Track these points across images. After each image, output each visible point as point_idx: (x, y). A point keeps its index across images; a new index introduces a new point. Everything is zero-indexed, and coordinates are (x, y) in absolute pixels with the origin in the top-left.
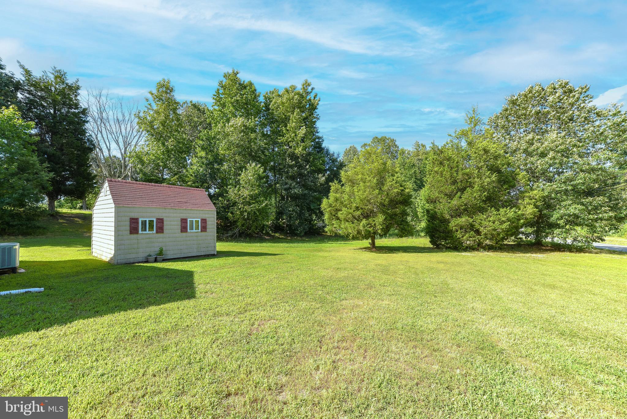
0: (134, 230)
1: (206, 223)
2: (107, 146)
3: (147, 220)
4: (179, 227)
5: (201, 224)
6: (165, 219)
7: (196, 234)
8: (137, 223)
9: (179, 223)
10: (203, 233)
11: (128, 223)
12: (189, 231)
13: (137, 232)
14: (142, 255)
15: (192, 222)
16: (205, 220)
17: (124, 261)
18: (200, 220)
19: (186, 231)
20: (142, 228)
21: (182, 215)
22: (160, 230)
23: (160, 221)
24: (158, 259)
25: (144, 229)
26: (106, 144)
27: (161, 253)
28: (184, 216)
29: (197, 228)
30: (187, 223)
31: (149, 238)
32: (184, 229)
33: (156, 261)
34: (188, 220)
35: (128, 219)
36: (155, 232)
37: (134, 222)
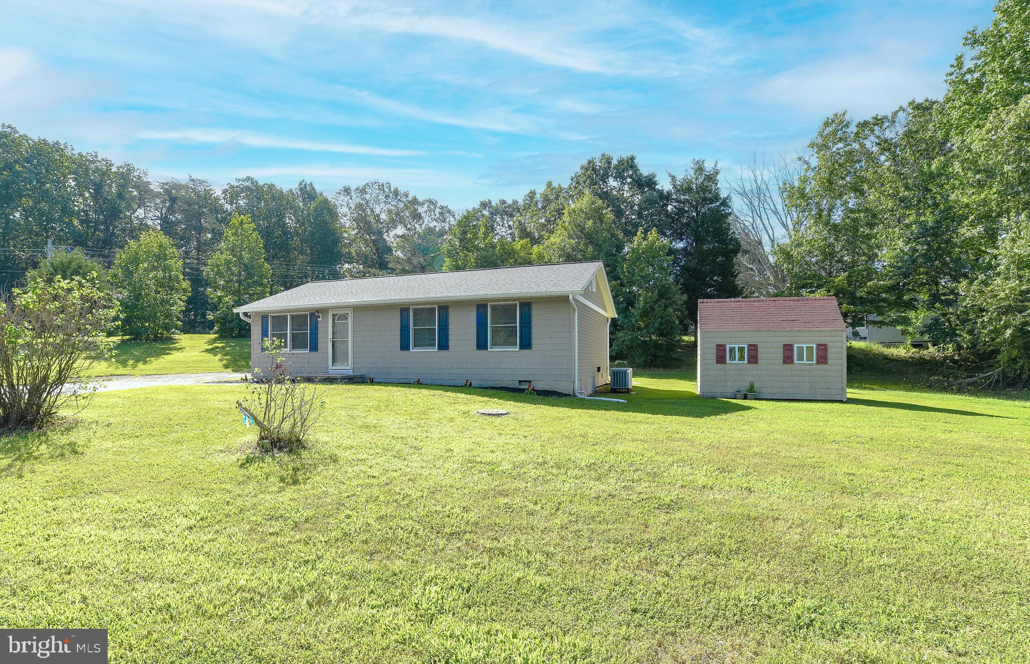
0: (721, 359)
1: (826, 349)
2: (769, 235)
3: (737, 346)
4: (781, 356)
5: (817, 353)
6: (760, 345)
7: (809, 367)
8: (725, 350)
9: (781, 350)
10: (821, 366)
11: (714, 350)
12: (796, 361)
13: (725, 362)
14: (730, 390)
15: (801, 349)
16: (825, 345)
18: (815, 346)
19: (792, 362)
20: (730, 356)
21: (783, 339)
22: (753, 359)
23: (753, 348)
24: (748, 396)
25: (733, 358)
26: (767, 232)
27: (751, 389)
28: (788, 341)
29: (810, 358)
30: (792, 350)
31: (739, 370)
32: (788, 358)
33: (745, 398)
34: (795, 346)
35: (714, 345)
36: (746, 361)
37: (721, 350)
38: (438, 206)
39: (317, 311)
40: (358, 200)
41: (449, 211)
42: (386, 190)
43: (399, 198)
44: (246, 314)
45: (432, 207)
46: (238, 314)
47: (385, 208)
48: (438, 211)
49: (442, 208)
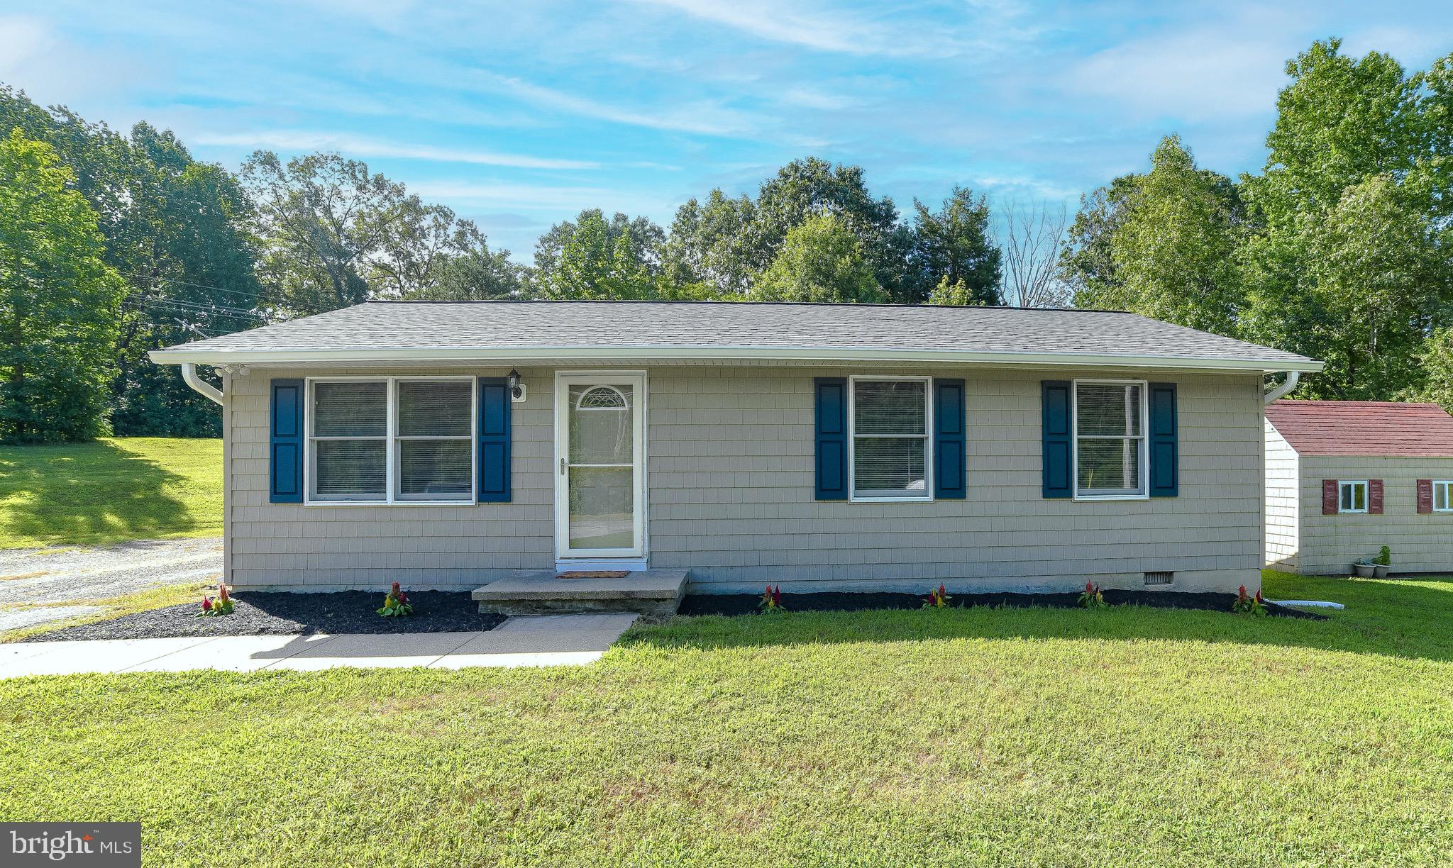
0: (1329, 507)
3: (1353, 483)
4: (1414, 501)
6: (1386, 481)
7: (1450, 517)
8: (1336, 490)
9: (1414, 491)
11: (1319, 491)
12: (1434, 509)
13: (1335, 512)
14: (1342, 562)
15: (1441, 489)
17: (1312, 570)
19: (1429, 510)
20: (1344, 501)
21: (1417, 472)
22: (1376, 505)
23: (1377, 486)
24: (1379, 571)
25: (1347, 505)
27: (1385, 557)
28: (1424, 475)
30: (1430, 490)
31: (1355, 524)
32: (1424, 504)
33: (1377, 575)
34: (1434, 483)
35: (1321, 482)
36: (1366, 510)
37: (1329, 486)
38: (456, 220)
39: (514, 373)
40: (297, 186)
41: (475, 233)
42: (360, 176)
43: (386, 193)
44: (203, 372)
45: (442, 221)
46: (176, 370)
47: (353, 210)
48: (453, 229)
49: (462, 223)
